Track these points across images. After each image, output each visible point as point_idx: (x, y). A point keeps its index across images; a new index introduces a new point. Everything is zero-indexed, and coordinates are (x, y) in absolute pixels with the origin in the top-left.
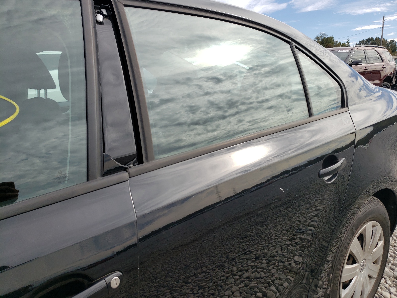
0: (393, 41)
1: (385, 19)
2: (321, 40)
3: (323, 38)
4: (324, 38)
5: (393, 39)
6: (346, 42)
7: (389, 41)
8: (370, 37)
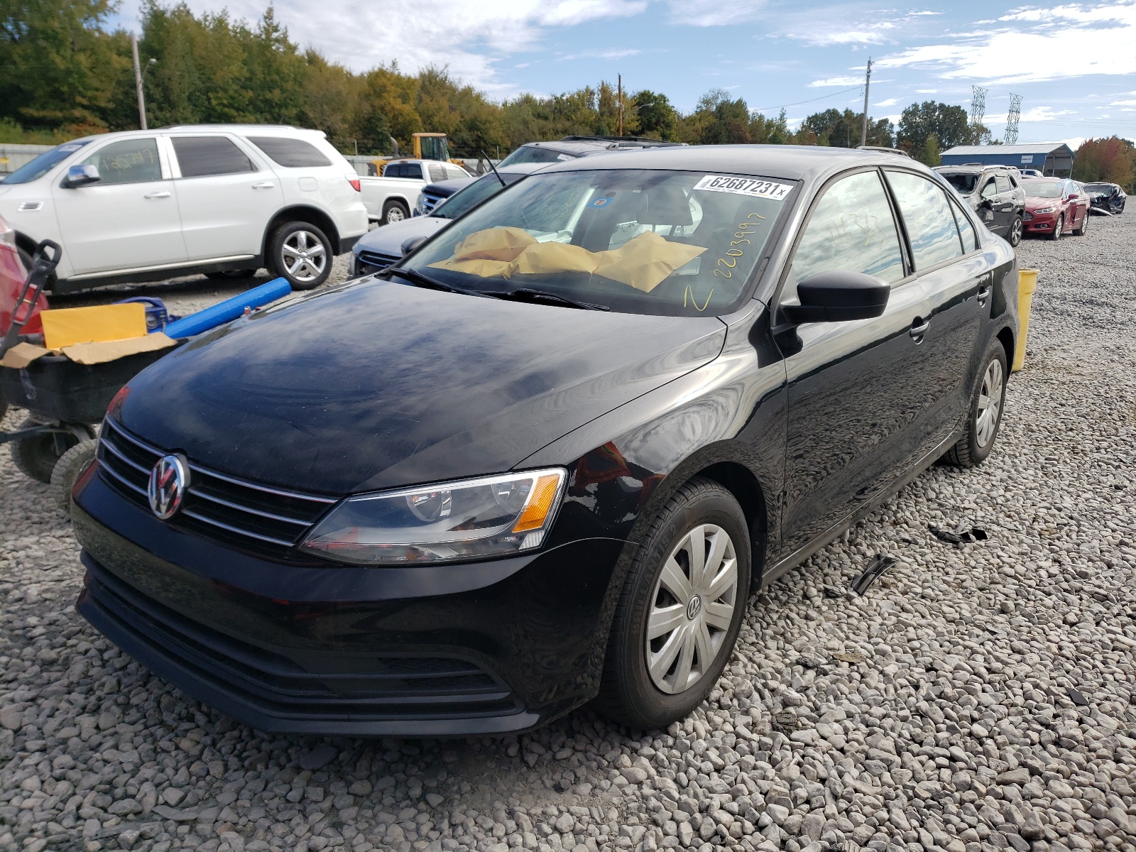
0: (886, 121)
1: (871, 67)
2: (715, 108)
3: (719, 101)
4: (723, 103)
5: (884, 118)
6: (779, 117)
7: (876, 120)
8: (831, 108)
